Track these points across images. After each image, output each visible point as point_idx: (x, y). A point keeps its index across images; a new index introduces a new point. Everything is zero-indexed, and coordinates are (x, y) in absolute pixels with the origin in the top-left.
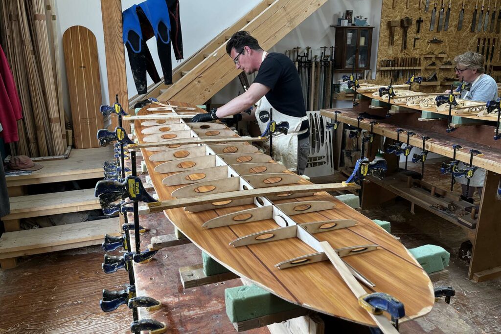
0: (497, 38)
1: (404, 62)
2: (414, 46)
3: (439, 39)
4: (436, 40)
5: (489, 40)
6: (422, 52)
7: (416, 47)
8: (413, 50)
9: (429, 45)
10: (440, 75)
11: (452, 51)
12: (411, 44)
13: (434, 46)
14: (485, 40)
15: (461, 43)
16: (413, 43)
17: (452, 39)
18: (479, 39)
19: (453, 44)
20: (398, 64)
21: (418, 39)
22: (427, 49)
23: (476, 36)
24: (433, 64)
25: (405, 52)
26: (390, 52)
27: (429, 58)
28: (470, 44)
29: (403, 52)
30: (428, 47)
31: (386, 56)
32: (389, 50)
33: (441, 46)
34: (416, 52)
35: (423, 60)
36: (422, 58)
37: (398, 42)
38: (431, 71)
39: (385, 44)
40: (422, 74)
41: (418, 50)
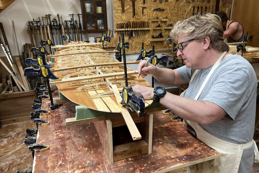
0: (208, 6)
1: (135, 25)
2: (143, 14)
3: (162, 8)
4: (159, 8)
5: (202, 8)
6: (150, 18)
7: (144, 14)
8: (142, 16)
9: (155, 13)
10: (165, 34)
11: (174, 16)
12: (141, 12)
13: (159, 13)
14: (198, 8)
15: (180, 11)
16: (142, 11)
17: (172, 8)
18: (194, 7)
19: (174, 11)
20: (130, 26)
21: (145, 8)
22: (154, 15)
23: (191, 5)
24: (159, 26)
25: (136, 18)
26: (124, 17)
27: (155, 22)
28: (187, 11)
29: (135, 17)
30: (154, 14)
31: (121, 21)
32: (123, 16)
33: (165, 13)
34: (145, 17)
35: (151, 23)
36: (150, 21)
37: (129, 10)
38: (158, 31)
39: (119, 11)
40: (151, 33)
41: (146, 16)
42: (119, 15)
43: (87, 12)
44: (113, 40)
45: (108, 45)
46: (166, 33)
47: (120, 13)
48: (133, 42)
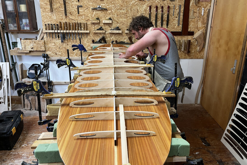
0: (171, 6)
2: (78, 13)
3: (104, 7)
4: (99, 8)
5: (162, 7)
6: (88, 18)
7: (81, 13)
8: (78, 16)
9: (95, 12)
10: (111, 38)
11: (121, 17)
12: (75, 11)
13: (100, 14)
14: (157, 7)
15: (130, 11)
16: (76, 10)
17: (119, 7)
18: (150, 7)
19: (121, 11)
21: (81, 6)
22: (93, 16)
23: (146, 4)
24: (101, 29)
26: (54, 17)
27: (96, 24)
28: (140, 12)
29: (68, 18)
30: (94, 14)
31: (50, 21)
32: (52, 15)
33: (108, 13)
34: (82, 18)
35: (90, 25)
36: (89, 23)
37: (60, 9)
38: (101, 34)
39: (47, 10)
40: (91, 37)
41: (83, 16)
42: (47, 14)
43: (9, 11)
44: (41, 43)
45: (35, 48)
46: (113, 38)
47: (48, 11)
48: (68, 46)
